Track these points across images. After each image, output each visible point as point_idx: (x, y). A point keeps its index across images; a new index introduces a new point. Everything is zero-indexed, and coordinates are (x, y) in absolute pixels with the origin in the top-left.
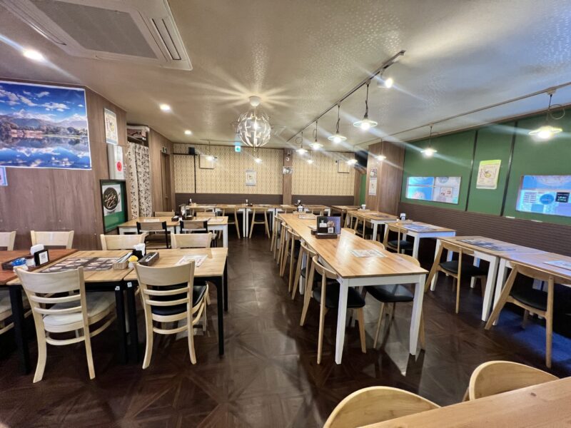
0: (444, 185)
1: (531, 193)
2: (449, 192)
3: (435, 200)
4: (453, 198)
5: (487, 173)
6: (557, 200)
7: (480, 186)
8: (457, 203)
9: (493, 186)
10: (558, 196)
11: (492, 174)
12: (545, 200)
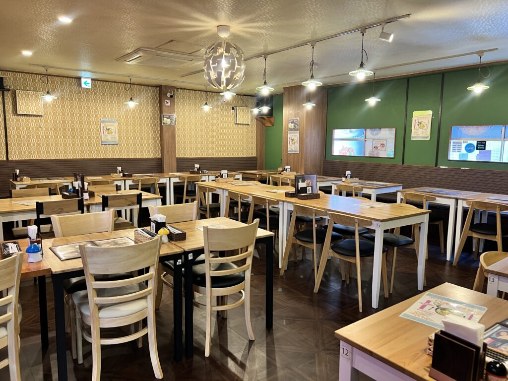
0: (376, 137)
1: (457, 143)
2: (383, 146)
3: (367, 155)
4: (388, 152)
5: (420, 123)
6: (477, 149)
7: (415, 137)
8: (393, 156)
9: (427, 137)
10: (477, 144)
11: (424, 124)
12: (469, 149)
